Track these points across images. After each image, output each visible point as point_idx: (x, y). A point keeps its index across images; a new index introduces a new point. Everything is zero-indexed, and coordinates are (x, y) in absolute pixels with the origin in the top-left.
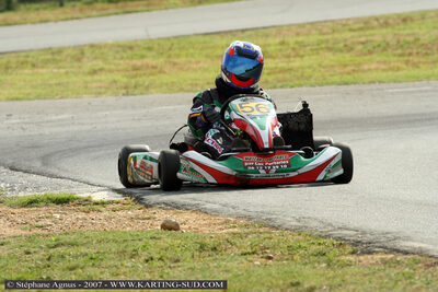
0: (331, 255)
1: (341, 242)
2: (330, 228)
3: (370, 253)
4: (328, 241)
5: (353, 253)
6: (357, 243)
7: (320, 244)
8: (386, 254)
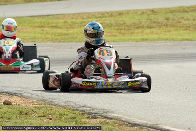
0: (78, 119)
1: (83, 113)
2: (79, 106)
3: (95, 118)
4: (77, 112)
5: (88, 118)
6: (90, 114)
7: (73, 113)
8: (102, 119)
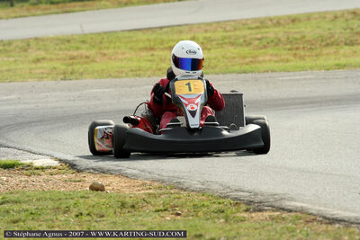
0: (229, 212)
1: (237, 202)
2: (228, 190)
3: (260, 211)
4: (226, 201)
5: (247, 211)
6: (250, 203)
7: (220, 203)
8: (273, 211)
